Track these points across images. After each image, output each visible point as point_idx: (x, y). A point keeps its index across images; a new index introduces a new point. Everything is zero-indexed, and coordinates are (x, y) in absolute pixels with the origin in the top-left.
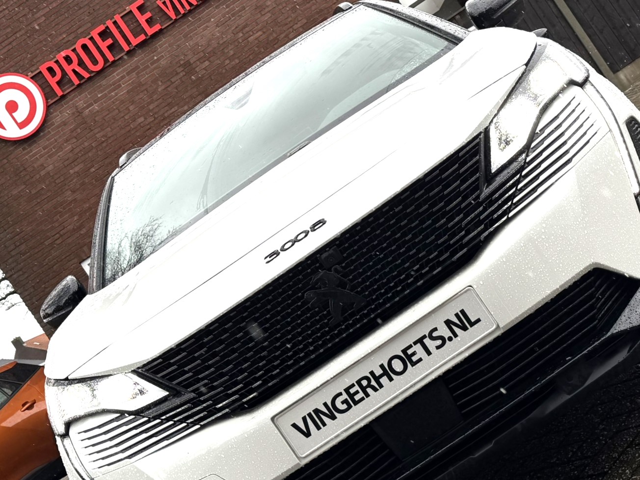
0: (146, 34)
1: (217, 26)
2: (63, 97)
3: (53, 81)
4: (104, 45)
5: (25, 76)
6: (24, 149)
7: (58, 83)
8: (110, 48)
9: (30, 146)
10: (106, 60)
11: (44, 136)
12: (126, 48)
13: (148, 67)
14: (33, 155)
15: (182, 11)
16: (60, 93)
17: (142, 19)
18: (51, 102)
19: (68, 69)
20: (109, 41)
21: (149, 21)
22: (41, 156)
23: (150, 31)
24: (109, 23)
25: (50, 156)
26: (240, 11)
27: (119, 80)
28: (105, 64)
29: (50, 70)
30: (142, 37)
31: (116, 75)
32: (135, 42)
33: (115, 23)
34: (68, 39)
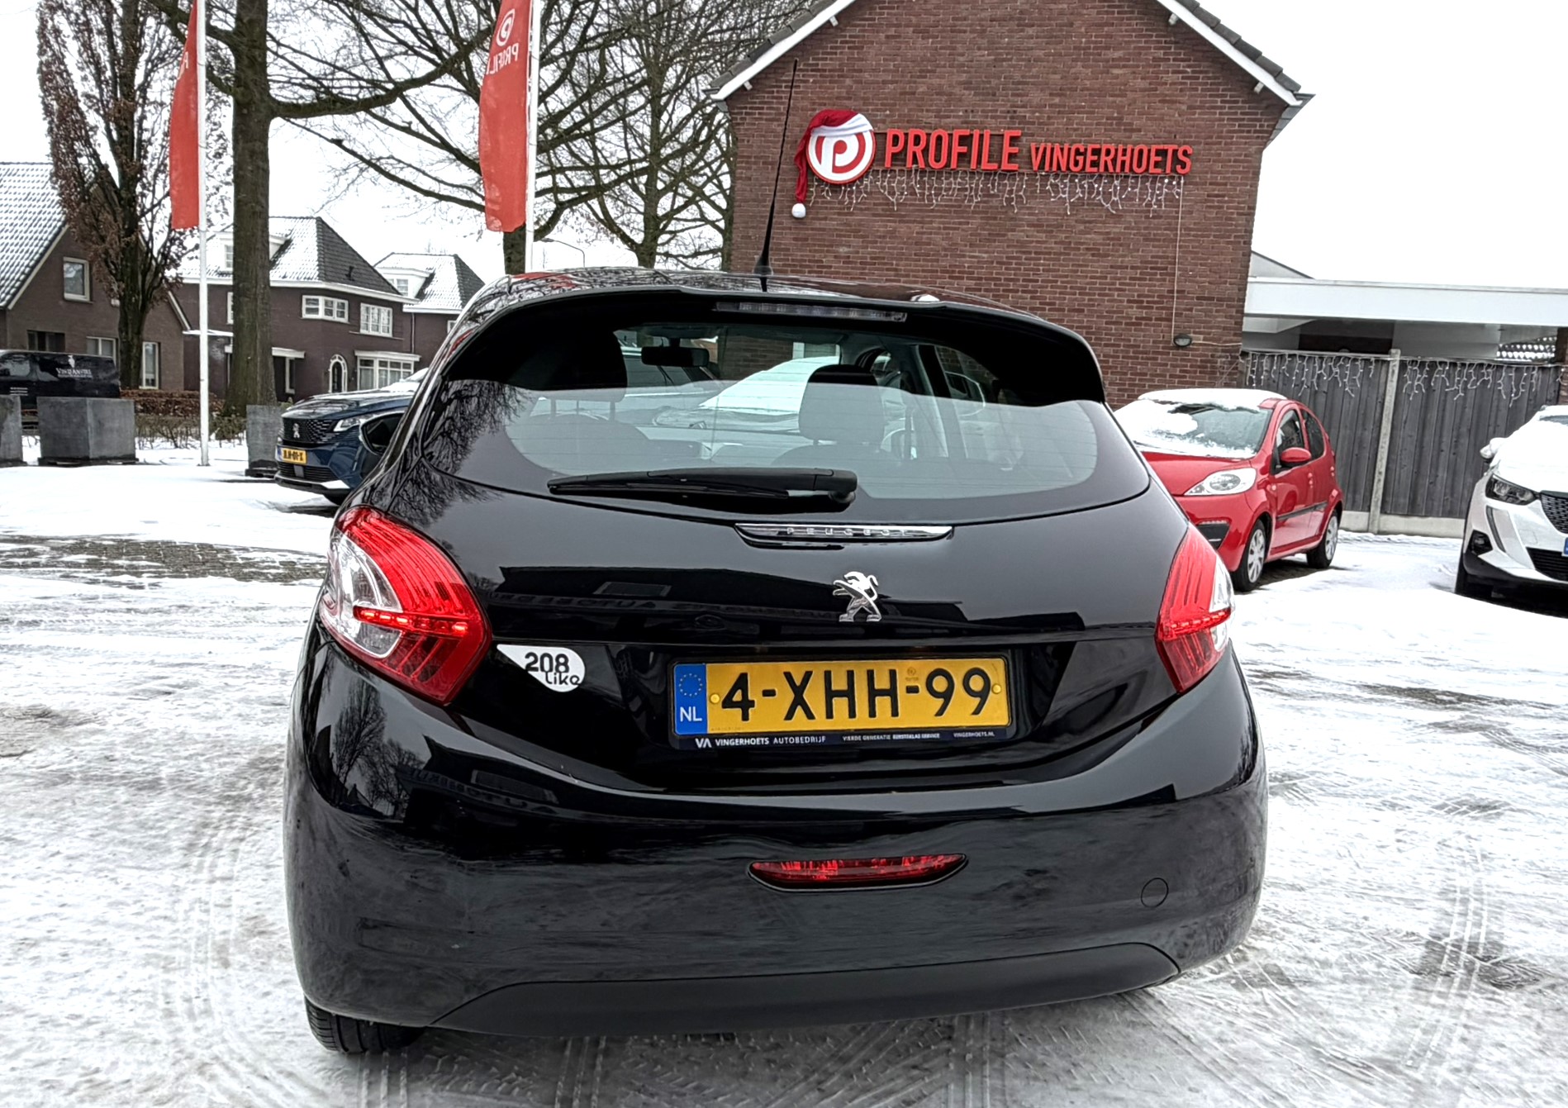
0: (1000, 166)
2: (888, 170)
3: (890, 150)
4: (957, 149)
6: (823, 192)
7: (893, 154)
8: (960, 155)
9: (828, 192)
10: (948, 165)
11: (846, 192)
12: (974, 166)
13: (978, 196)
15: (1047, 168)
16: (888, 165)
17: (1007, 149)
18: (875, 166)
19: (911, 148)
20: (964, 149)
21: (1011, 156)
23: (1005, 166)
24: (976, 133)
25: (839, 214)
27: (945, 190)
28: (944, 166)
29: (896, 138)
30: (994, 166)
31: (947, 183)
32: (985, 165)
33: (981, 136)
34: (929, 120)
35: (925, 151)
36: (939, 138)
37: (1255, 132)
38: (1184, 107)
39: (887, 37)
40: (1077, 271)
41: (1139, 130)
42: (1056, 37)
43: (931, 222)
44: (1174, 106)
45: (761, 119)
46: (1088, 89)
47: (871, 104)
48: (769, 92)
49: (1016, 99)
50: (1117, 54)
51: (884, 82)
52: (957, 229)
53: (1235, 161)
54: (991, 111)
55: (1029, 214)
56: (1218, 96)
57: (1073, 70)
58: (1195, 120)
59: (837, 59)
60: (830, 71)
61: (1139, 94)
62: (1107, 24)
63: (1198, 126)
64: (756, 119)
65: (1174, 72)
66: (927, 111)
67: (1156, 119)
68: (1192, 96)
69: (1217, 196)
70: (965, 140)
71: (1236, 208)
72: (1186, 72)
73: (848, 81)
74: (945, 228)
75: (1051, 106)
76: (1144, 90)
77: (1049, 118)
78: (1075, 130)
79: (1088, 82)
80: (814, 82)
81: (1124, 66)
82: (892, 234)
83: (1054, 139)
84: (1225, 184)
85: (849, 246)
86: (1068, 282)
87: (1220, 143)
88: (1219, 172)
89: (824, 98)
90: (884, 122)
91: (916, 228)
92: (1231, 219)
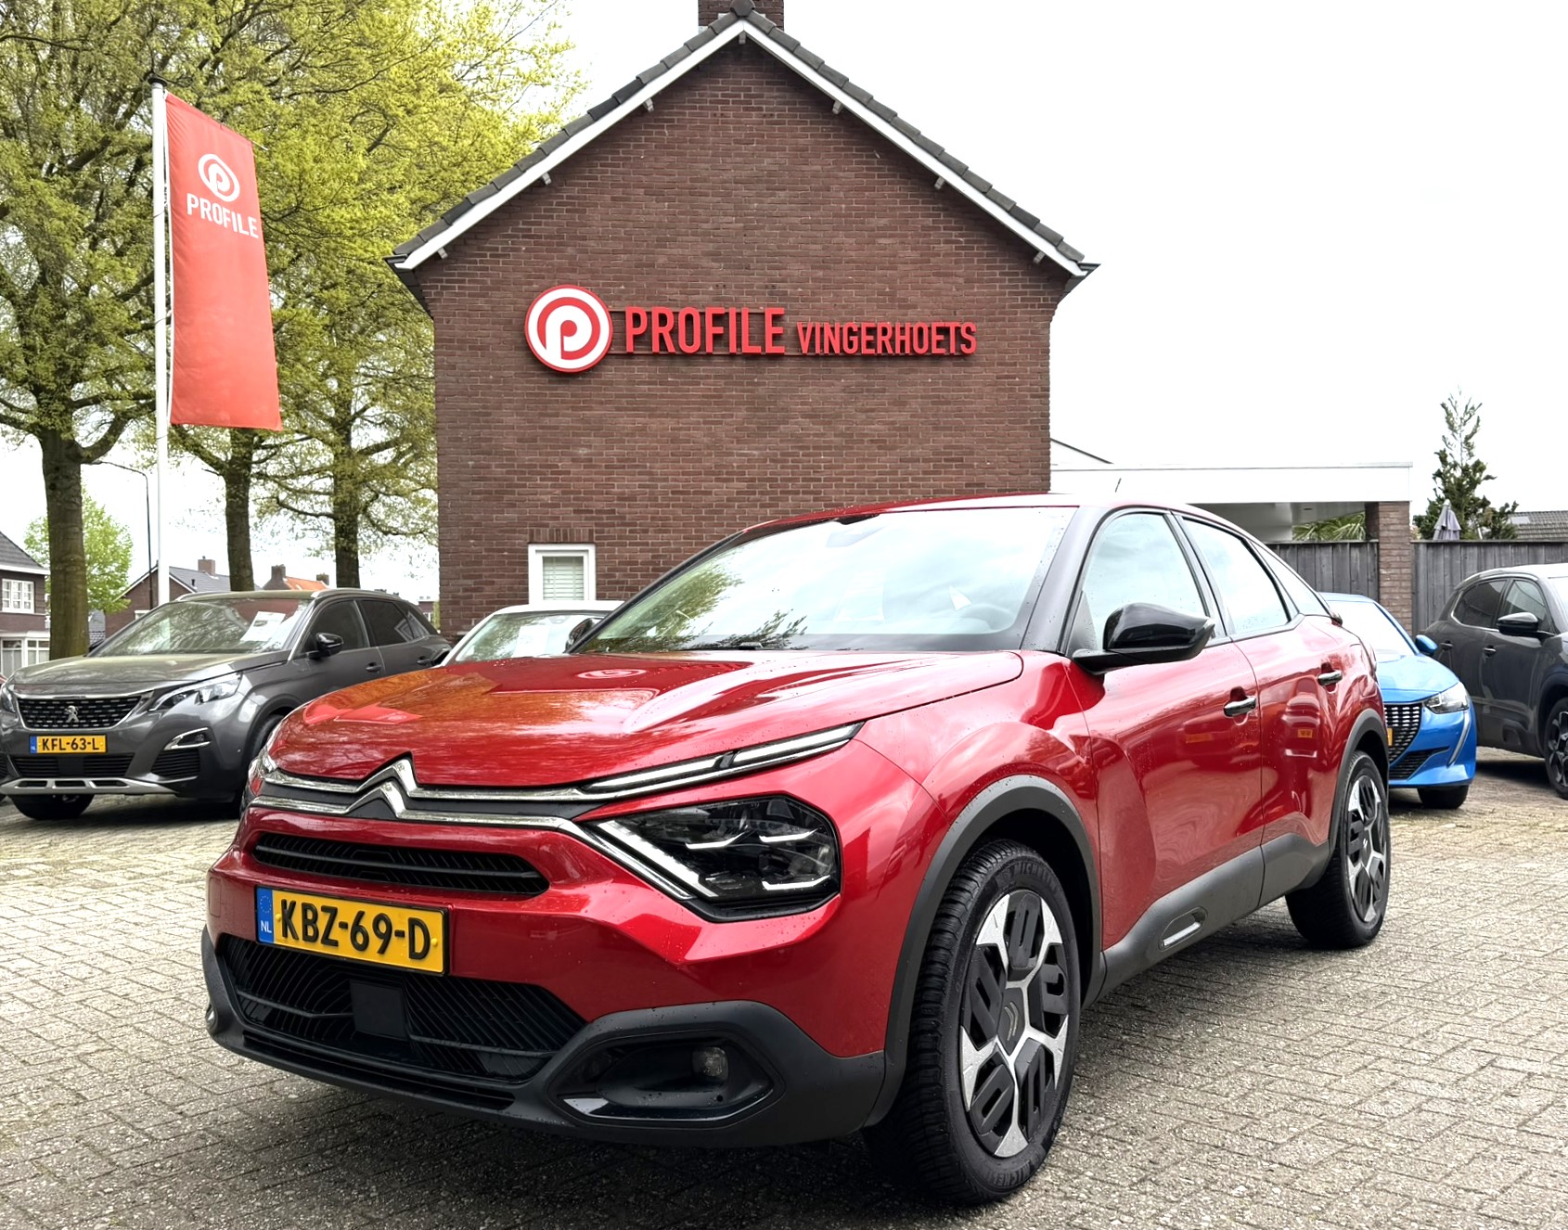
0: (763, 349)
1: (844, 391)
2: (630, 355)
3: (631, 331)
4: (711, 330)
5: (605, 306)
6: (550, 382)
7: (635, 337)
8: (716, 337)
9: (560, 382)
10: (703, 347)
11: (582, 382)
12: (733, 349)
13: (742, 384)
14: (557, 395)
15: (818, 351)
16: (630, 348)
17: (770, 330)
18: (613, 351)
19: (656, 330)
20: (720, 330)
21: (776, 337)
22: (563, 402)
23: (770, 349)
24: (732, 312)
25: (573, 408)
26: (878, 391)
27: (701, 378)
28: (699, 350)
29: (636, 318)
30: (757, 349)
31: (702, 369)
32: (747, 349)
33: (739, 314)
34: (674, 297)
35: (674, 332)
36: (689, 318)
37: (1040, 306)
38: (961, 280)
39: (614, 199)
40: (863, 467)
41: (915, 307)
42: (811, 202)
43: (688, 416)
44: (950, 280)
45: (464, 295)
46: (854, 262)
47: (602, 278)
48: (470, 262)
49: (773, 272)
50: (883, 222)
51: (614, 252)
52: (721, 423)
53: (1022, 338)
54: (748, 286)
55: (803, 404)
56: (996, 268)
57: (835, 240)
58: (974, 294)
59: (554, 225)
60: (546, 237)
61: (910, 267)
62: (867, 189)
63: (978, 301)
64: (457, 294)
65: (947, 242)
66: (671, 286)
67: (931, 295)
68: (967, 268)
69: (1007, 377)
70: (719, 319)
71: (1029, 390)
72: (959, 242)
73: (570, 250)
74: (705, 423)
75: (815, 280)
76: (914, 262)
77: (813, 293)
78: (844, 307)
79: (853, 253)
80: (526, 251)
81: (891, 236)
82: (642, 430)
83: (821, 317)
84: (1015, 364)
85: (590, 447)
86: (854, 480)
87: (1003, 319)
88: (1006, 352)
89: (541, 270)
90: (619, 298)
91: (670, 423)
92: (1025, 402)
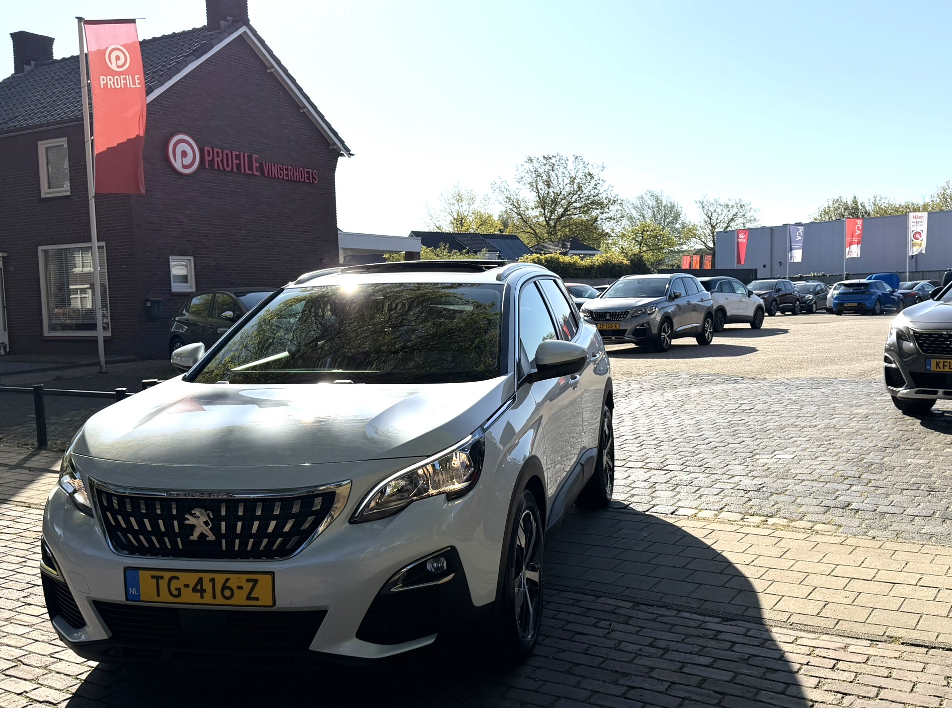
1: (276, 193)
2: (207, 169)
3: (207, 158)
4: (235, 161)
6: (174, 178)
7: (209, 160)
8: (237, 165)
9: (181, 179)
10: (232, 168)
11: (190, 180)
12: (243, 171)
13: (243, 186)
14: (176, 184)
15: (270, 175)
16: (207, 166)
17: (255, 165)
19: (216, 158)
20: (238, 162)
21: (257, 168)
22: (178, 188)
23: (255, 173)
24: (242, 154)
25: (184, 191)
26: (287, 195)
27: (229, 182)
29: (209, 152)
30: (251, 172)
31: (229, 178)
32: (247, 171)
33: (244, 156)
35: (222, 161)
36: (227, 155)
41: (296, 160)
53: (327, 179)
54: (243, 144)
55: (263, 198)
56: (319, 148)
57: (270, 127)
58: (313, 158)
59: (173, 103)
60: (170, 109)
62: (279, 107)
63: (315, 161)
66: (216, 138)
69: (324, 194)
70: (238, 157)
71: (330, 200)
78: (274, 157)
82: (210, 204)
83: (270, 161)
84: (326, 189)
85: (190, 210)
87: (322, 170)
88: (324, 184)
90: (201, 142)
91: (219, 202)
